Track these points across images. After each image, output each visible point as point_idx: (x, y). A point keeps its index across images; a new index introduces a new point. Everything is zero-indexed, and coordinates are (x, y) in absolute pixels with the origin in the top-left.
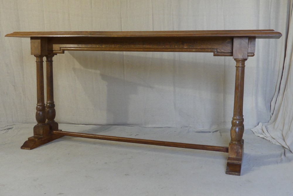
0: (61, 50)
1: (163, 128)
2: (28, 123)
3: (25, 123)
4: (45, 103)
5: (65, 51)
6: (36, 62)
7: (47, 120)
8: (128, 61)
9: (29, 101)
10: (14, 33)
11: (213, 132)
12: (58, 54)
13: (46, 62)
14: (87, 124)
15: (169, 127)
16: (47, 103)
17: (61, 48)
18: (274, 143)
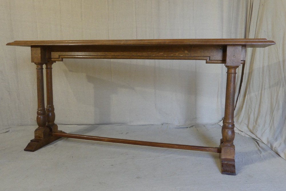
0: (60, 58)
1: (146, 125)
2: (23, 126)
3: (20, 126)
4: (46, 107)
5: (63, 59)
6: (37, 69)
7: (47, 123)
8: (115, 68)
9: (24, 105)
10: (15, 41)
11: (190, 127)
12: (56, 62)
13: (45, 69)
14: (79, 124)
15: (152, 125)
16: (47, 107)
17: (60, 56)
18: (243, 135)
